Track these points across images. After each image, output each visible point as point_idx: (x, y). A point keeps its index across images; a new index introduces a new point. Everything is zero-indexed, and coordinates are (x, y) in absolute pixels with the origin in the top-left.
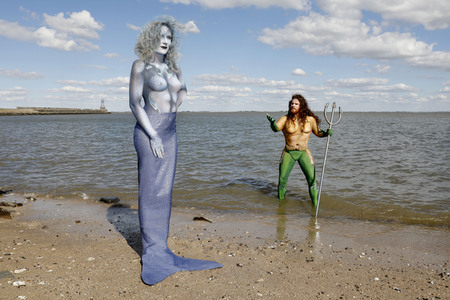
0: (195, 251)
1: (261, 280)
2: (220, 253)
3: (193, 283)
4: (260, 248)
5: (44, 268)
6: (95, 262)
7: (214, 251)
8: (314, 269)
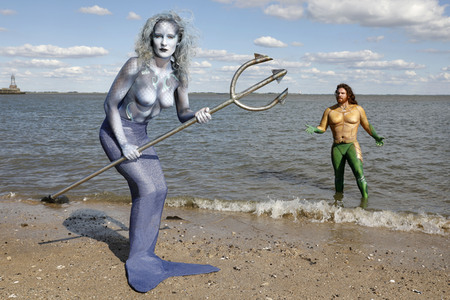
0: (181, 254)
1: (266, 284)
2: (211, 256)
3: (192, 289)
4: (254, 249)
5: (7, 280)
6: (67, 270)
7: (202, 253)
8: (321, 271)
